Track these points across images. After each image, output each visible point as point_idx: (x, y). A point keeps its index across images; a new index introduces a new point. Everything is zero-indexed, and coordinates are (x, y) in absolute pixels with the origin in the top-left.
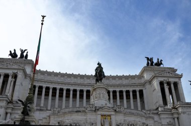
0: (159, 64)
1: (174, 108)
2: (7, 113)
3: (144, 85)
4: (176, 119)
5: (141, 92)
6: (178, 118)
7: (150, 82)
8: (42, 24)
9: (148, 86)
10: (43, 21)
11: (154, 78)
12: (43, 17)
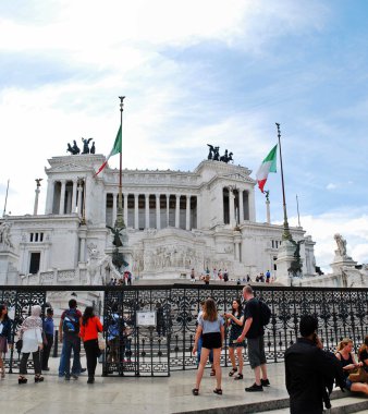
0: (227, 159)
1: (238, 229)
2: (80, 239)
3: (200, 189)
4: (237, 246)
5: (194, 199)
6: (240, 244)
7: (209, 185)
8: (122, 110)
9: (205, 192)
10: (122, 105)
11: (216, 180)
12: (122, 98)
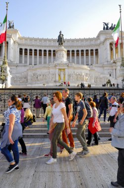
1: (114, 62)
3: (99, 45)
6: (116, 69)
11: (106, 39)
